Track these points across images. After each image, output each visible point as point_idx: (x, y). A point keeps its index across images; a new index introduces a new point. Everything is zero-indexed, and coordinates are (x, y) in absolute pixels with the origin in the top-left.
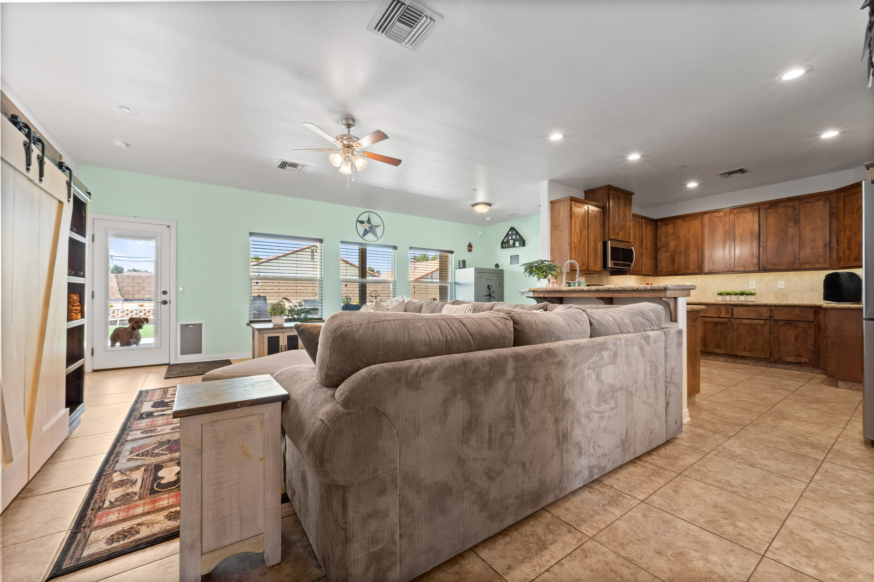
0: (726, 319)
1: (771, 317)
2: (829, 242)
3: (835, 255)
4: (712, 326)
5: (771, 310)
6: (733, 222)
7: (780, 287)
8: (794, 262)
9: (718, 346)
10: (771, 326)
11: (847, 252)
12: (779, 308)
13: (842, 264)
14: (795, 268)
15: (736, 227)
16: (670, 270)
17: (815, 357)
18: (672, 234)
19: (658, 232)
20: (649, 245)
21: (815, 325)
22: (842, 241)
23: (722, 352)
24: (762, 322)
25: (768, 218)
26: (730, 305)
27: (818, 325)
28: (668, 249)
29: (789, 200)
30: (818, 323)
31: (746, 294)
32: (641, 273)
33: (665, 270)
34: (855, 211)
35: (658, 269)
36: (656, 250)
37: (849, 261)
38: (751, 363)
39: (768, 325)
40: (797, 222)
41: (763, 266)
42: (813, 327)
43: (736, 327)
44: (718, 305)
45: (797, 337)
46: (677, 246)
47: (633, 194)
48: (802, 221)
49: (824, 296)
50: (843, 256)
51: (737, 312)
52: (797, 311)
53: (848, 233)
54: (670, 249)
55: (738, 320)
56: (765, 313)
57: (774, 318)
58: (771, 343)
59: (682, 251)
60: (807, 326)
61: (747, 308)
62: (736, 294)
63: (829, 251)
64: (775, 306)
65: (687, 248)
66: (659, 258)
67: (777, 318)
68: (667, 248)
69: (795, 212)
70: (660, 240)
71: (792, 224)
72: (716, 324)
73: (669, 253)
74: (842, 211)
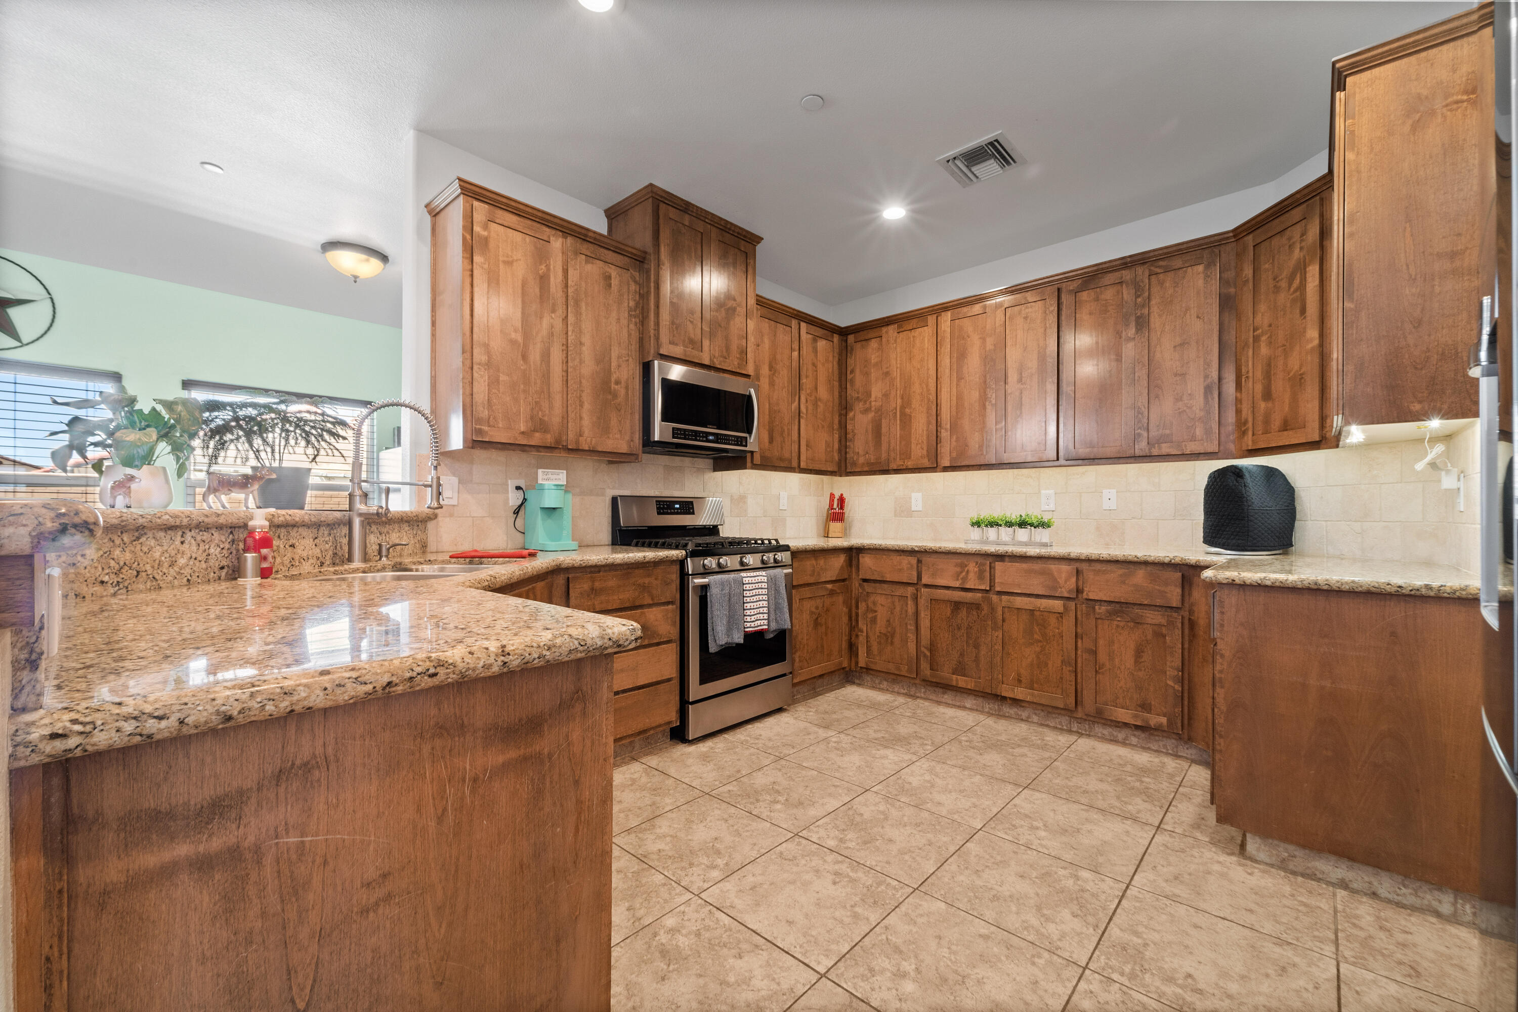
0: (979, 595)
1: (1079, 591)
2: (1216, 381)
3: (1230, 417)
4: (948, 611)
5: (1078, 572)
6: (1002, 329)
7: (1106, 505)
8: (1136, 438)
9: (960, 670)
10: (1079, 616)
11: (1263, 405)
12: (1098, 566)
13: (1250, 443)
14: (1138, 453)
15: (1009, 343)
16: (872, 459)
17: (1182, 711)
18: (876, 364)
19: (849, 360)
20: (823, 392)
21: (1183, 617)
22: (1251, 374)
23: (971, 685)
24: (1058, 605)
25: (1077, 316)
26: (987, 555)
27: (1190, 619)
28: (867, 405)
29: (1125, 263)
30: (1191, 612)
31: (1031, 525)
32: (795, 464)
33: (861, 460)
34: (1284, 284)
35: (848, 456)
36: (844, 407)
37: (1266, 432)
38: (1035, 719)
39: (1072, 614)
40: (1142, 323)
41: (1067, 448)
42: (1180, 625)
43: (1001, 617)
44: (960, 553)
45: (1139, 653)
46: (886, 395)
47: (759, 239)
48: (1156, 321)
49: (1205, 532)
50: (1250, 420)
51: (1005, 576)
52: (1140, 577)
53: (1264, 350)
54: (873, 404)
55: (1004, 598)
56: (1065, 577)
57: (1085, 595)
58: (1079, 665)
59: (896, 409)
60: (1164, 622)
61: (1024, 566)
62: (1009, 524)
63: (1217, 406)
64: (1089, 560)
65: (906, 402)
66: (849, 427)
67: (1091, 597)
68: (865, 402)
69: (1139, 296)
70: (852, 381)
71: (1131, 332)
72: (957, 605)
73: (871, 415)
74: (1251, 285)
